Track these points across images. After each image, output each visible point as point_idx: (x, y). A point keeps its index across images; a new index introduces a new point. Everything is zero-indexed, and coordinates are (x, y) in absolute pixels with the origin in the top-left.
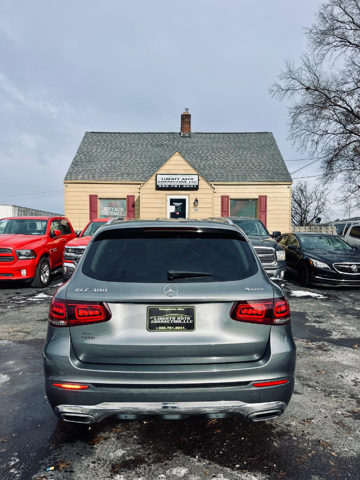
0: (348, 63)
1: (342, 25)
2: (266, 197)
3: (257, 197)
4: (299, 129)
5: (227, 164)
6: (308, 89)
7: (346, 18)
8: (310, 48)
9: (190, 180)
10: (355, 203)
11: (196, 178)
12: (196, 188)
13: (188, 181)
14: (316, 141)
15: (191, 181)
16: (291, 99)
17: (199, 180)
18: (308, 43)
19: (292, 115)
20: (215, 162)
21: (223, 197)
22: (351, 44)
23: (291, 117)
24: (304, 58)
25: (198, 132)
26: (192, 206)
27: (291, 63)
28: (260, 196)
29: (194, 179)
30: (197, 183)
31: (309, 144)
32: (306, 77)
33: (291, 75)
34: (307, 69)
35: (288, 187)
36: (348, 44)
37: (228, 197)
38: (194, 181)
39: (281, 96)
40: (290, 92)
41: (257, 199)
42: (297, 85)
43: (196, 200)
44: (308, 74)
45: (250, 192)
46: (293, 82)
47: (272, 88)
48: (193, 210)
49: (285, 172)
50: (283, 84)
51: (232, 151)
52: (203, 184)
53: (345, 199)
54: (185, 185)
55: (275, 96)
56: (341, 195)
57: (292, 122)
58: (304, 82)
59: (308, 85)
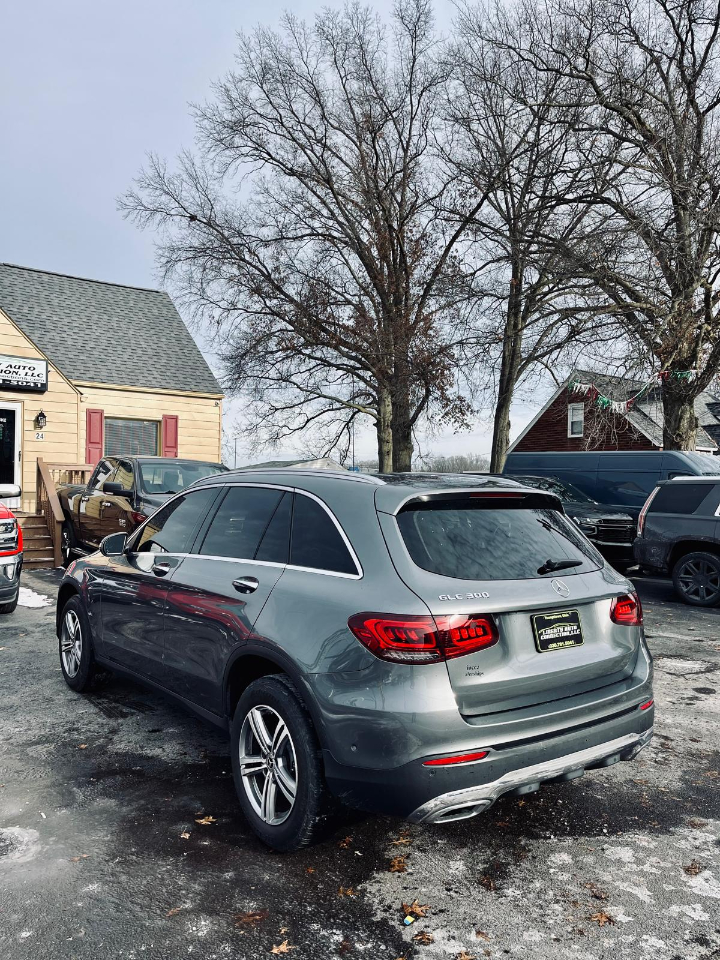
0: (259, 189)
1: (261, 120)
2: (176, 418)
3: (159, 417)
4: (186, 292)
5: (92, 344)
6: (193, 218)
7: (268, 110)
8: (200, 145)
9: (27, 370)
10: (267, 437)
11: (41, 367)
12: (40, 390)
13: (22, 372)
14: (216, 318)
15: (30, 373)
16: (161, 229)
17: (48, 372)
18: (198, 135)
19: (164, 260)
20: (64, 335)
21: (90, 413)
22: (272, 158)
23: (159, 265)
24: (186, 160)
25: (11, 263)
26: (30, 426)
27: (162, 162)
28: (165, 417)
29: (37, 369)
30: (44, 378)
31: (206, 321)
32: (190, 197)
33: (161, 184)
34: (189, 181)
35: (217, 405)
36: (265, 155)
37: (101, 412)
38: (36, 373)
39: (143, 220)
40: (158, 216)
41: (159, 422)
42: (173, 206)
43: (42, 415)
44: (194, 191)
45: (147, 406)
46: (165, 198)
47: (125, 200)
48: (31, 435)
49: (206, 373)
50: (147, 197)
51: (95, 317)
52: (56, 382)
53: (253, 429)
54: (14, 380)
55: (131, 217)
56: (244, 422)
57: (163, 274)
58: (186, 204)
59: (192, 210)
